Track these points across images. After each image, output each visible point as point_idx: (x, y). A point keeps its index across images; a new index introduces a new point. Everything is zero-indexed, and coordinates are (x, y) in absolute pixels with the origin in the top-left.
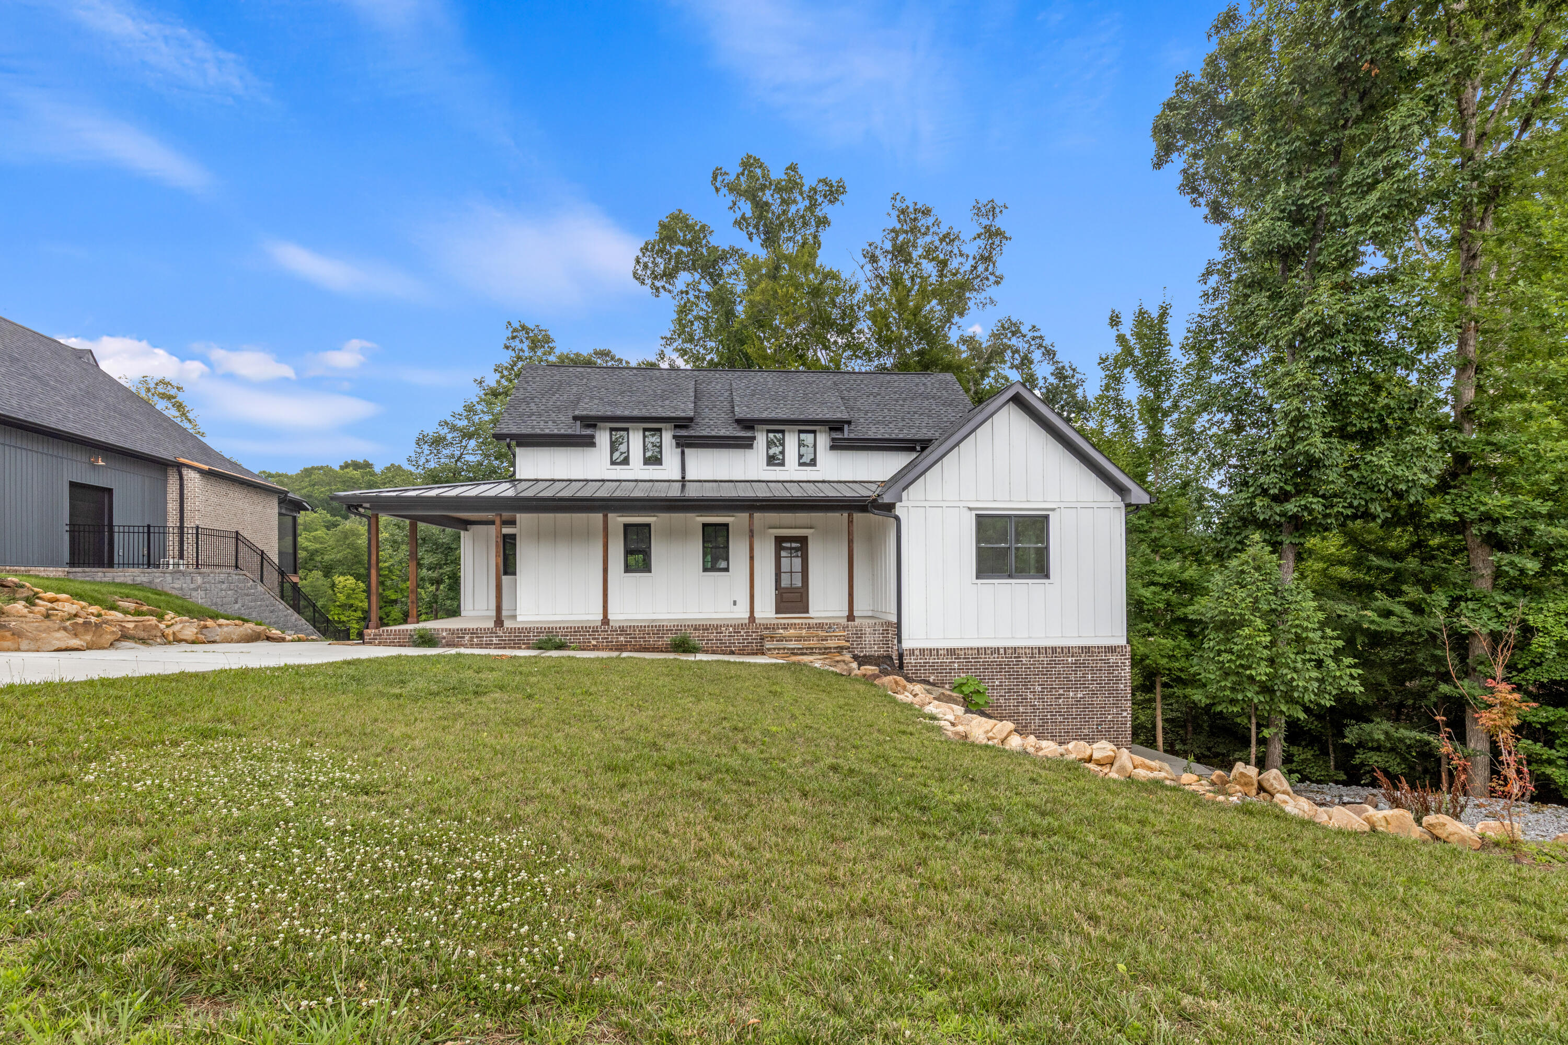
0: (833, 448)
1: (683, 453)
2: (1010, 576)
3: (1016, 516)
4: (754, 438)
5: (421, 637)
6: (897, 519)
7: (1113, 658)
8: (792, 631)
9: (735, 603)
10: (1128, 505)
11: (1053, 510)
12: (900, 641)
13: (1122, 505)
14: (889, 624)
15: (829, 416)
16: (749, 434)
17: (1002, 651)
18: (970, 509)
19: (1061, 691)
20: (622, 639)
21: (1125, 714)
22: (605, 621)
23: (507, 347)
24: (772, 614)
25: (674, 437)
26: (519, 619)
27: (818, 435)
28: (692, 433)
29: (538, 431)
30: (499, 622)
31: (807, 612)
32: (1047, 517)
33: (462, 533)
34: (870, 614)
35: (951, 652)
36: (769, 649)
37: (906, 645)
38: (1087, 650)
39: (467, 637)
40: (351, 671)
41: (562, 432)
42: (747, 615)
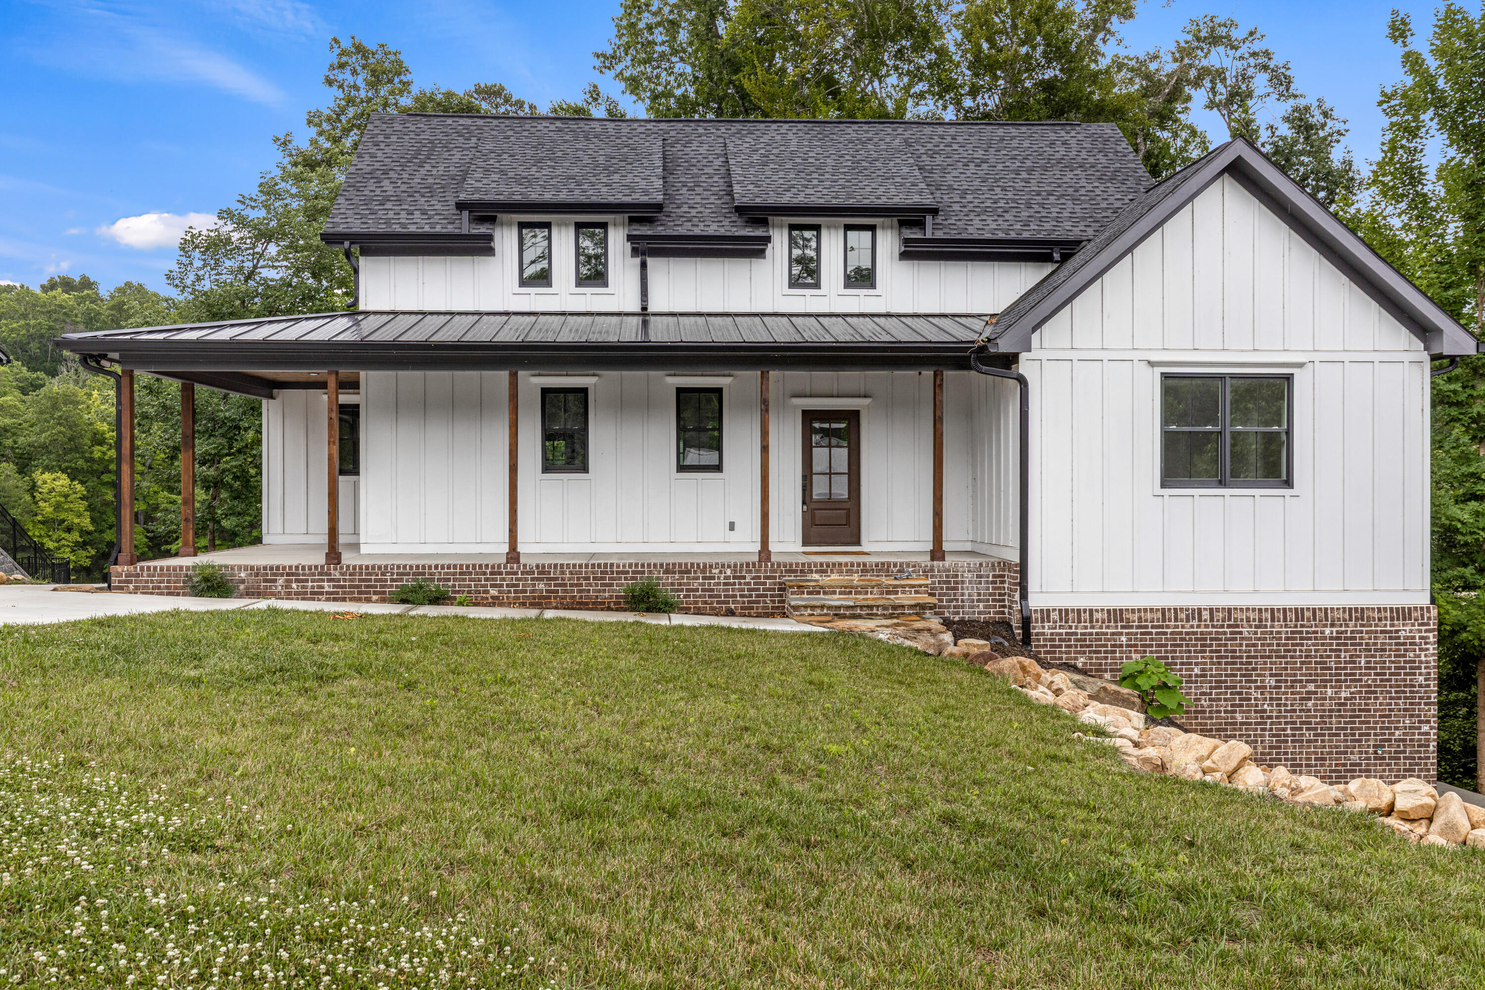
0: (905, 256)
1: (644, 265)
2: (1222, 484)
3: (1233, 376)
4: (767, 239)
5: (206, 580)
6: (1022, 381)
7: (1405, 630)
8: (834, 576)
9: (732, 526)
10: (1434, 358)
11: (1301, 365)
12: (1024, 596)
13: (1425, 357)
14: (1005, 565)
15: (899, 200)
16: (759, 232)
17: (1206, 615)
18: (1151, 364)
19: (1311, 687)
20: (541, 586)
21: (1425, 728)
22: (513, 555)
23: (330, 82)
24: (798, 547)
25: (630, 238)
26: (364, 549)
27: (879, 233)
28: (660, 230)
29: (397, 229)
30: (333, 555)
31: (858, 543)
32: (1289, 378)
33: (264, 402)
34: (968, 547)
35: (1116, 615)
36: (796, 608)
37: (1036, 601)
38: (1359, 614)
39: (281, 581)
40: (108, 637)
41: (438, 229)
42: (757, 547)
